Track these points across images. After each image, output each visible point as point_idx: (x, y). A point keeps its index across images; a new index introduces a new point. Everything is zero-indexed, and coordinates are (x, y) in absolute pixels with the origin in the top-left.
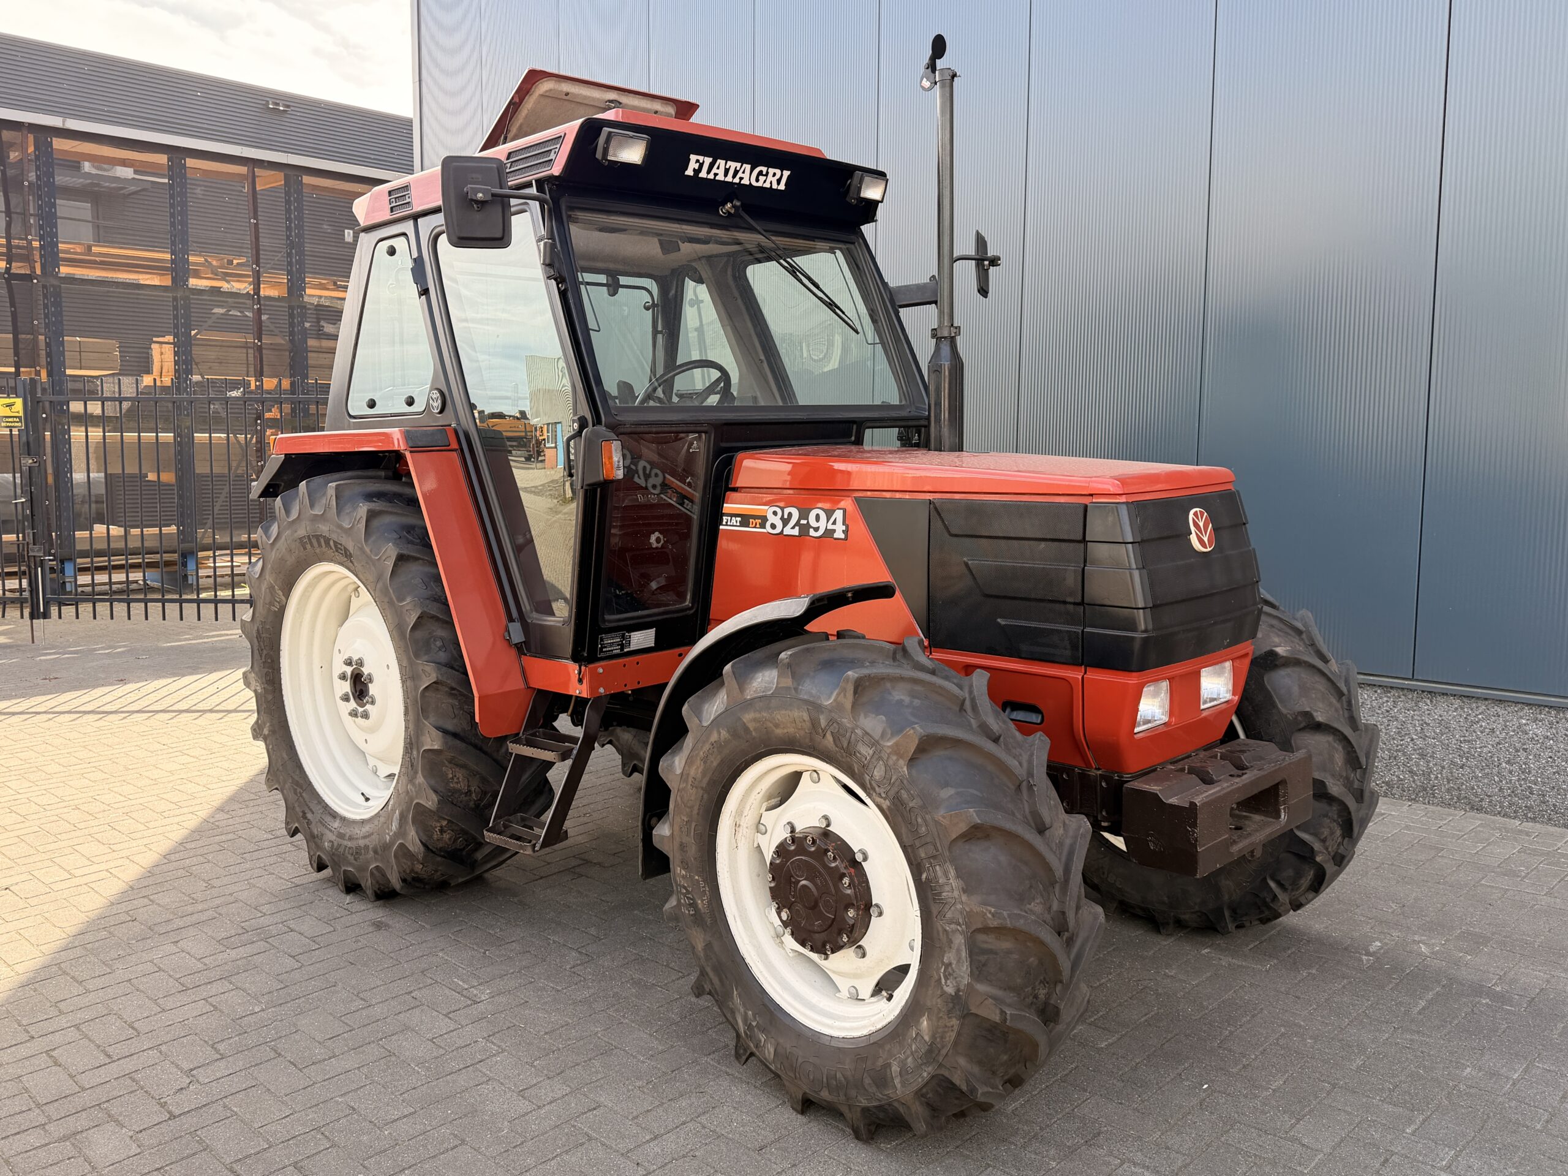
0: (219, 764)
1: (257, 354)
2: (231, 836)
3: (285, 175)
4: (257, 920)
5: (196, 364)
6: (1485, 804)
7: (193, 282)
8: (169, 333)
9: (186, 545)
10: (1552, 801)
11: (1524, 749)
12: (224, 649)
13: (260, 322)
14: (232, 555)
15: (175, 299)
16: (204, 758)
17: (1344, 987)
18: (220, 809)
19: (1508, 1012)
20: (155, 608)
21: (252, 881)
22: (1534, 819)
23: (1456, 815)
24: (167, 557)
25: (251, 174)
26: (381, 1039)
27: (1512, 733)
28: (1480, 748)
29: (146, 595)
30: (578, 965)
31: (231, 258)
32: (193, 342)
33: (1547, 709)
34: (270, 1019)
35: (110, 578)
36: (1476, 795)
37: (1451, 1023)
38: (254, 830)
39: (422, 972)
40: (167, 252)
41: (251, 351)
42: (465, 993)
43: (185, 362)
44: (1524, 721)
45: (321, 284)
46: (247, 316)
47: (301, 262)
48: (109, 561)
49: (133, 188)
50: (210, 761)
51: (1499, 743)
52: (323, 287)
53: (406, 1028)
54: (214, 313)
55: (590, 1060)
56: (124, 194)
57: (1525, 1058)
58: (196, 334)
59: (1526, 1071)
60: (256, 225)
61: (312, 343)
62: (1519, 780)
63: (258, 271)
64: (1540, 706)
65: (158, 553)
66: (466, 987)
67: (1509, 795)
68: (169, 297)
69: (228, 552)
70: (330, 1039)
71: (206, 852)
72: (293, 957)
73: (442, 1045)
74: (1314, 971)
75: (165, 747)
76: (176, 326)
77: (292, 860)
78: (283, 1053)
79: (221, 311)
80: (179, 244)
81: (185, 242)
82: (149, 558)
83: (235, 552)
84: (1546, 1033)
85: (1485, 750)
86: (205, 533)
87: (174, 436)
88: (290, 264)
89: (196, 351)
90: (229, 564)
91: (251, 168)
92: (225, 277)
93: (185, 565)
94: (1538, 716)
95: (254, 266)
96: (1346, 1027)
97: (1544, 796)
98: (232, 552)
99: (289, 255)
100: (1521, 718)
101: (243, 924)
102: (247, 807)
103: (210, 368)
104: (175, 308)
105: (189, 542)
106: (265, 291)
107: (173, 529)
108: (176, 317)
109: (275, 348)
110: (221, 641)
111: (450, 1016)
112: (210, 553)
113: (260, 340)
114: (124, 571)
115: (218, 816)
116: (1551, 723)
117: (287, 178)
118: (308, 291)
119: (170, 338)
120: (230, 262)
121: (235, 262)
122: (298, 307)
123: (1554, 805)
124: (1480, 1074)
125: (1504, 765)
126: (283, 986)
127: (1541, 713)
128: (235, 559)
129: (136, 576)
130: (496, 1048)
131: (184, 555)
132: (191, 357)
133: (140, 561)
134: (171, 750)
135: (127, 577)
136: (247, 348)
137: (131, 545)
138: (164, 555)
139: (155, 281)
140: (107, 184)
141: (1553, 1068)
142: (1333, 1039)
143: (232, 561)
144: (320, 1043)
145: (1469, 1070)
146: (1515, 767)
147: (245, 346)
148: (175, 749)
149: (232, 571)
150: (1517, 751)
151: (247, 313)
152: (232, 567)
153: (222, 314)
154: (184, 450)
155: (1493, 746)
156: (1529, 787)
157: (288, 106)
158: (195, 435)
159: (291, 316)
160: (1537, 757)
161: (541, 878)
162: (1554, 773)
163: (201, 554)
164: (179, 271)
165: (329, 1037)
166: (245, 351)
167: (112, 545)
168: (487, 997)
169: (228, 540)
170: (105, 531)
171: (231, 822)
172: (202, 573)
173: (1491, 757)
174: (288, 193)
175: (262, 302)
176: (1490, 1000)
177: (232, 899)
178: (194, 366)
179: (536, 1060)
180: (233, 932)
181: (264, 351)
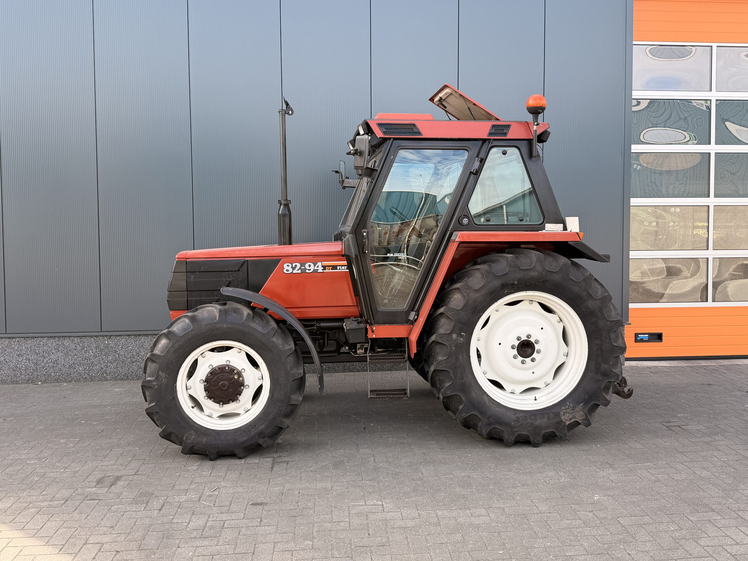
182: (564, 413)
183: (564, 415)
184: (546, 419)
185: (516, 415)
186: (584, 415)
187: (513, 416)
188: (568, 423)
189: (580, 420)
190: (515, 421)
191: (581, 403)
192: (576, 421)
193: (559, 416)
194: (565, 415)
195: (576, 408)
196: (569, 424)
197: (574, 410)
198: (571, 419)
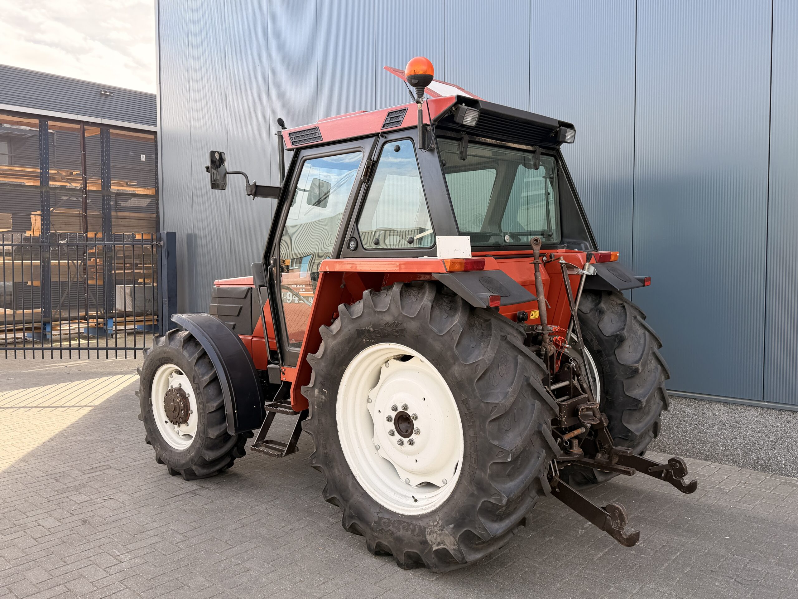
0: (31, 436)
1: (84, 220)
2: (24, 475)
3: (101, 129)
4: (23, 520)
5: (53, 225)
6: (667, 449)
7: (51, 183)
8: (39, 210)
9: (46, 319)
10: (698, 447)
11: (684, 420)
12: (55, 373)
13: (86, 204)
14: (70, 323)
15: (42, 192)
16: (24, 432)
17: (565, 546)
18: (22, 460)
19: (642, 558)
20: (20, 353)
21: (27, 499)
22: (690, 456)
23: (653, 454)
24: (36, 325)
25: (82, 129)
26: (66, 583)
27: (678, 412)
28: (664, 420)
29: (15, 346)
30: (180, 542)
31: (72, 171)
32: (51, 214)
33: (693, 400)
34: (12, 573)
35: (6, 336)
36: (663, 444)
37: (612, 564)
38: (37, 472)
39: (99, 546)
40: (38, 168)
41: (81, 218)
42: (118, 557)
43: (46, 225)
44: (683, 406)
45: (120, 183)
46: (80, 201)
47: (108, 173)
48: (6, 327)
49: (29, 135)
50: (27, 434)
51: (672, 418)
52: (120, 185)
53: (82, 576)
54: (63, 199)
55: (170, 592)
56: (25, 138)
57: (642, 582)
58: (53, 210)
59: (640, 589)
60: (84, 154)
61: (113, 213)
62: (682, 436)
63: (86, 178)
64: (690, 398)
65: (31, 323)
66: (119, 554)
67: (678, 444)
68: (39, 191)
69: (68, 322)
70: (40, 583)
71: (8, 483)
72: (35, 539)
73: (97, 585)
74: (552, 538)
75: (7, 427)
76: (42, 206)
77: (52, 488)
78: (13, 591)
79: (67, 198)
80: (44, 164)
81: (47, 163)
82: (27, 325)
83: (71, 322)
84: (657, 569)
85: (666, 421)
86: (56, 312)
87: (40, 262)
88: (103, 174)
89: (52, 218)
90: (68, 328)
91: (82, 126)
92: (68, 180)
93: (45, 329)
94: (690, 403)
95: (83, 175)
96: (558, 567)
97: (694, 444)
98: (70, 322)
99: (103, 169)
100: (682, 404)
101: (15, 522)
102: (38, 459)
103: (60, 227)
104: (42, 197)
105: (47, 317)
106: (90, 187)
107: (39, 310)
108: (42, 201)
109: (93, 216)
110: (55, 369)
111: (106, 569)
112: (58, 323)
113: (86, 213)
114: (13, 332)
115: (21, 464)
116: (696, 407)
117: (102, 131)
118: (112, 187)
119: (39, 212)
120: (71, 173)
121: (74, 173)
122: (107, 195)
123: (699, 449)
124: (617, 591)
125: (675, 428)
126: (25, 555)
127: (691, 402)
128: (71, 325)
129: (19, 335)
130: (124, 586)
131: (45, 324)
132: (50, 222)
133: (22, 327)
134: (9, 429)
135: (15, 336)
136: (80, 217)
137: (16, 319)
138: (34, 324)
139: (31, 183)
140: (16, 133)
141: (655, 587)
142: (550, 574)
143: (70, 326)
144: (34, 585)
145: (612, 588)
146: (680, 430)
147: (79, 216)
148: (11, 428)
149: (70, 331)
150: (681, 421)
151: (80, 199)
152: (70, 330)
153: (67, 200)
154: (45, 269)
155: (669, 419)
156: (687, 440)
157: (112, 93)
158: (51, 261)
159: (103, 200)
160: (690, 424)
161: (176, 496)
162: (698, 432)
163: (54, 323)
164: (44, 178)
165: (39, 582)
166: (79, 218)
167: (7, 319)
168: (128, 559)
169: (68, 316)
170: (4, 312)
171: (27, 467)
172: (54, 333)
173: (669, 425)
174: (102, 138)
175: (87, 194)
176: (636, 552)
177: (14, 508)
178: (51, 226)
179: (142, 592)
180: (8, 527)
181: (88, 218)
182: (431, 531)
183: (430, 534)
184: (410, 532)
185: (380, 515)
186: (456, 543)
187: (376, 514)
188: (435, 548)
189: (451, 550)
190: (375, 523)
191: (451, 524)
192: (445, 549)
193: (425, 533)
194: (432, 536)
195: (445, 530)
196: (436, 550)
197: (442, 530)
198: (439, 544)
